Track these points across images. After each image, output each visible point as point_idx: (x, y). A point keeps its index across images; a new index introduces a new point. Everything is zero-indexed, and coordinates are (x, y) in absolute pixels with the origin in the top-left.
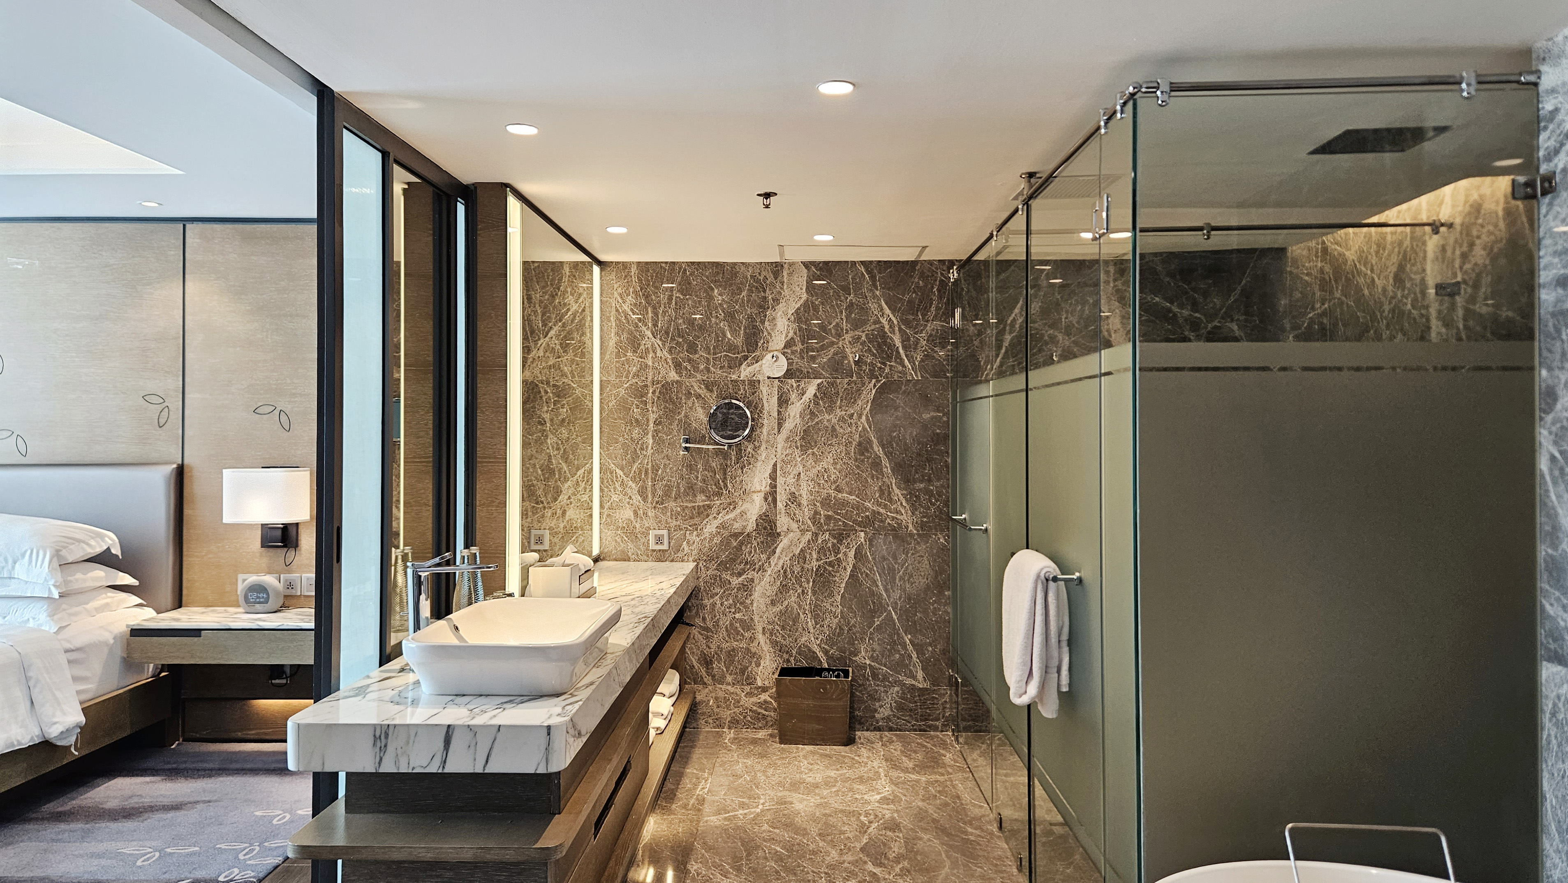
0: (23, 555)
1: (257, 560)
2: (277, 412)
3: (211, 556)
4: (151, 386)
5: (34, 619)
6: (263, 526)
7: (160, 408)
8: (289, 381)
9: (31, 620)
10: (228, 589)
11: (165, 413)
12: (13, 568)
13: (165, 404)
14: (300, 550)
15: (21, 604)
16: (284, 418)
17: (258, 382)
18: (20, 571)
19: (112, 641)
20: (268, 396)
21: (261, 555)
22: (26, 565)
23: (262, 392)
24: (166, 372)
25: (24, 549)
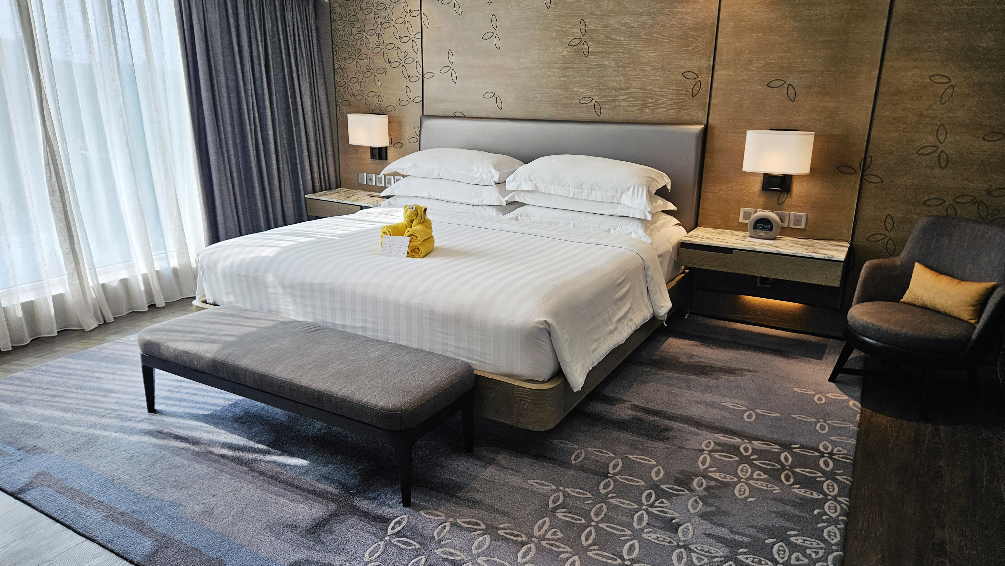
0: (628, 189)
1: (756, 198)
2: (786, 86)
3: (721, 193)
4: (689, 65)
5: (635, 233)
6: (765, 175)
7: (694, 82)
8: (799, 60)
9: (633, 233)
10: (731, 217)
11: (697, 86)
12: (621, 197)
13: (699, 79)
14: (791, 194)
15: (625, 221)
16: (791, 91)
17: (773, 61)
18: (626, 199)
19: (672, 250)
20: (780, 73)
21: (760, 196)
22: (631, 196)
23: (776, 69)
24: (702, 54)
25: (629, 185)
